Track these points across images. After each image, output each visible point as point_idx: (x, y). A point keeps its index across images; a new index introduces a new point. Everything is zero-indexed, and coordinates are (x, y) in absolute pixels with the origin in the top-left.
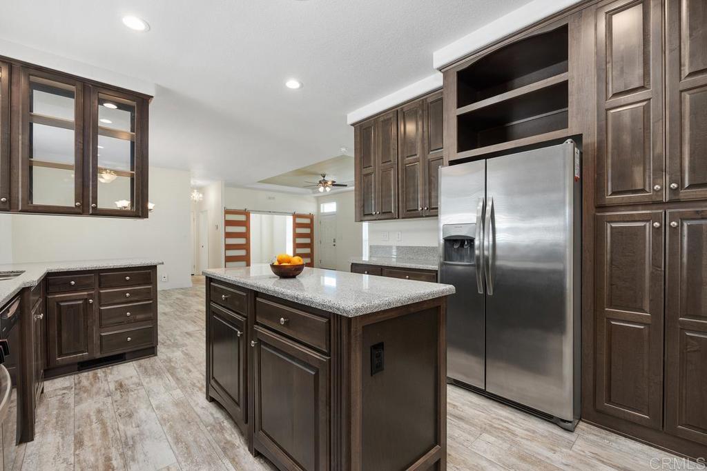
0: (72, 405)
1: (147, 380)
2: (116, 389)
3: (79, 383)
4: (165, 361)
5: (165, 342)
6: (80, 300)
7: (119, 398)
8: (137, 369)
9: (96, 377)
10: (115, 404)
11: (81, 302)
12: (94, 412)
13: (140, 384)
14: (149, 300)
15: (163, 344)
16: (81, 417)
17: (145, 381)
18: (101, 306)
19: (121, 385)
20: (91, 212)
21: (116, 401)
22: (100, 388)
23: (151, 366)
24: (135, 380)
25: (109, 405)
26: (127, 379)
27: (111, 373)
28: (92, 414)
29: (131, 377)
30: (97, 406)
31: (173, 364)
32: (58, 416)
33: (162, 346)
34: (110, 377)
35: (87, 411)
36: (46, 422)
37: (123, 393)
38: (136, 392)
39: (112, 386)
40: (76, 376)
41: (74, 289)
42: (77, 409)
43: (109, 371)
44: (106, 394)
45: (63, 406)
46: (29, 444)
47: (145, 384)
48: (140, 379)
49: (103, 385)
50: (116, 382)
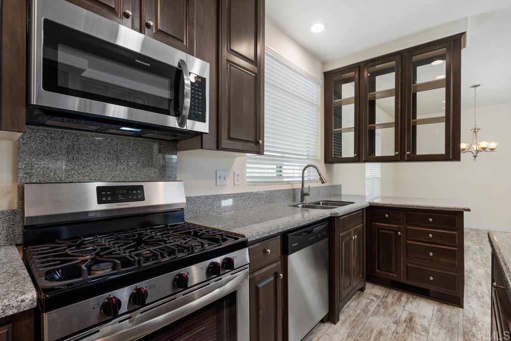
0: (370, 313)
1: (436, 330)
2: (405, 321)
3: (386, 297)
4: (468, 320)
5: (483, 297)
6: (391, 230)
7: (402, 331)
8: (435, 312)
9: (399, 299)
10: (395, 334)
11: (393, 232)
12: (377, 331)
13: (426, 330)
14: (453, 246)
15: (479, 298)
16: (368, 328)
17: (433, 329)
18: (408, 240)
19: (411, 320)
20: (406, 158)
21: (397, 333)
22: (395, 311)
23: (450, 318)
24: (425, 322)
25: (390, 332)
26: (420, 316)
27: (411, 303)
28: (375, 331)
29: (424, 317)
30: (383, 326)
31: (474, 330)
32: (359, 315)
33: (475, 300)
34: (409, 306)
35: (374, 327)
36: (350, 316)
37: (407, 329)
38: (418, 336)
39: (404, 316)
40: (389, 290)
41: (387, 221)
42: (371, 319)
43: (412, 299)
44: (395, 320)
45: (365, 311)
46: (333, 325)
47: (431, 333)
48: (430, 325)
49: (398, 309)
50: (410, 313)
